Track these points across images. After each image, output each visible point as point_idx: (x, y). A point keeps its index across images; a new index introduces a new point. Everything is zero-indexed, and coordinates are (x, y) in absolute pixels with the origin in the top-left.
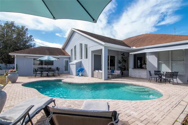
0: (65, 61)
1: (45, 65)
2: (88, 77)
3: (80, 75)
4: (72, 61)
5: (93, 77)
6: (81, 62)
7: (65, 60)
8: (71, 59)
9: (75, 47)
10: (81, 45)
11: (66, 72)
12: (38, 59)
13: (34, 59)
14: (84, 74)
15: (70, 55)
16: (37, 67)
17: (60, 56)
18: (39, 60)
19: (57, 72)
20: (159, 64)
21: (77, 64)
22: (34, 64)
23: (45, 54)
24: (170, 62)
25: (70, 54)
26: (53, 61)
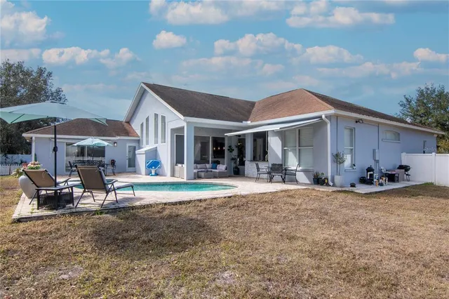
0: (129, 147)
1: (89, 155)
2: (165, 176)
3: (153, 173)
4: (142, 148)
5: (173, 176)
6: (155, 150)
7: (128, 145)
8: (141, 143)
9: (147, 120)
10: (156, 115)
11: (131, 169)
12: (75, 145)
13: (68, 145)
14: (160, 171)
15: (139, 134)
16: (73, 159)
17: (118, 138)
18: (78, 146)
19: (110, 168)
20: (284, 153)
21: (147, 153)
22: (67, 155)
23: (89, 134)
24: (297, 148)
25: (138, 132)
26: (104, 147)
